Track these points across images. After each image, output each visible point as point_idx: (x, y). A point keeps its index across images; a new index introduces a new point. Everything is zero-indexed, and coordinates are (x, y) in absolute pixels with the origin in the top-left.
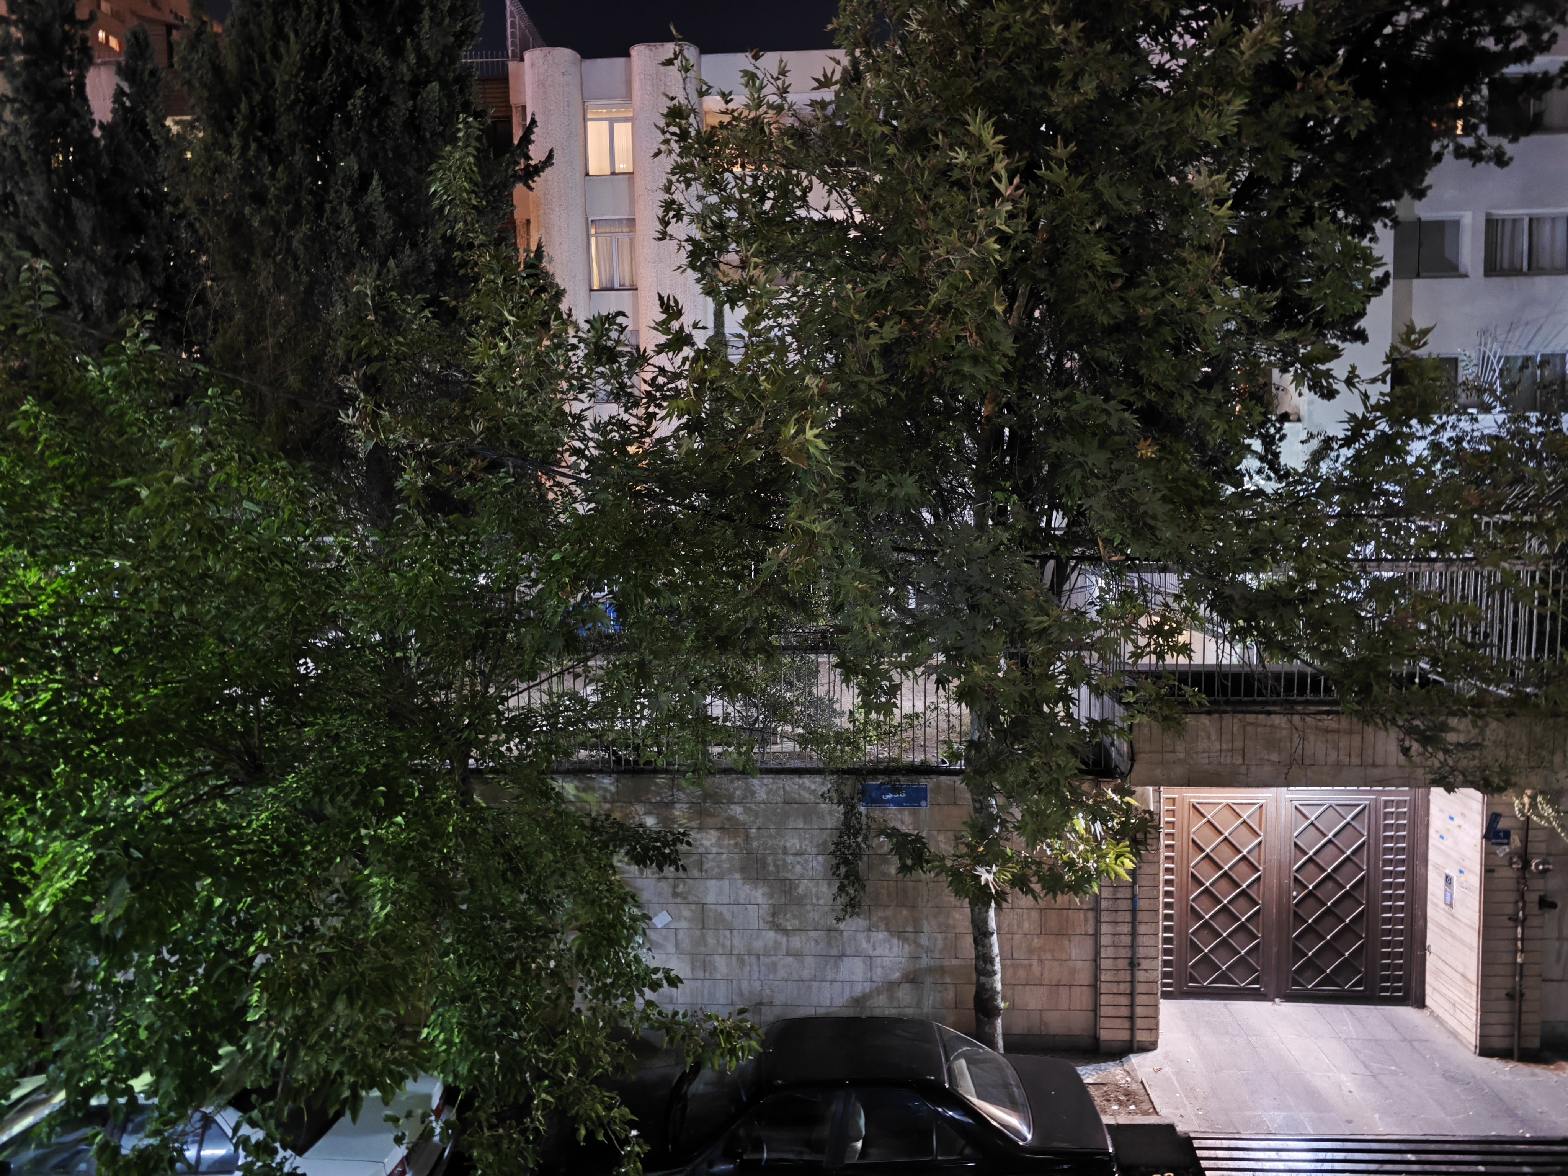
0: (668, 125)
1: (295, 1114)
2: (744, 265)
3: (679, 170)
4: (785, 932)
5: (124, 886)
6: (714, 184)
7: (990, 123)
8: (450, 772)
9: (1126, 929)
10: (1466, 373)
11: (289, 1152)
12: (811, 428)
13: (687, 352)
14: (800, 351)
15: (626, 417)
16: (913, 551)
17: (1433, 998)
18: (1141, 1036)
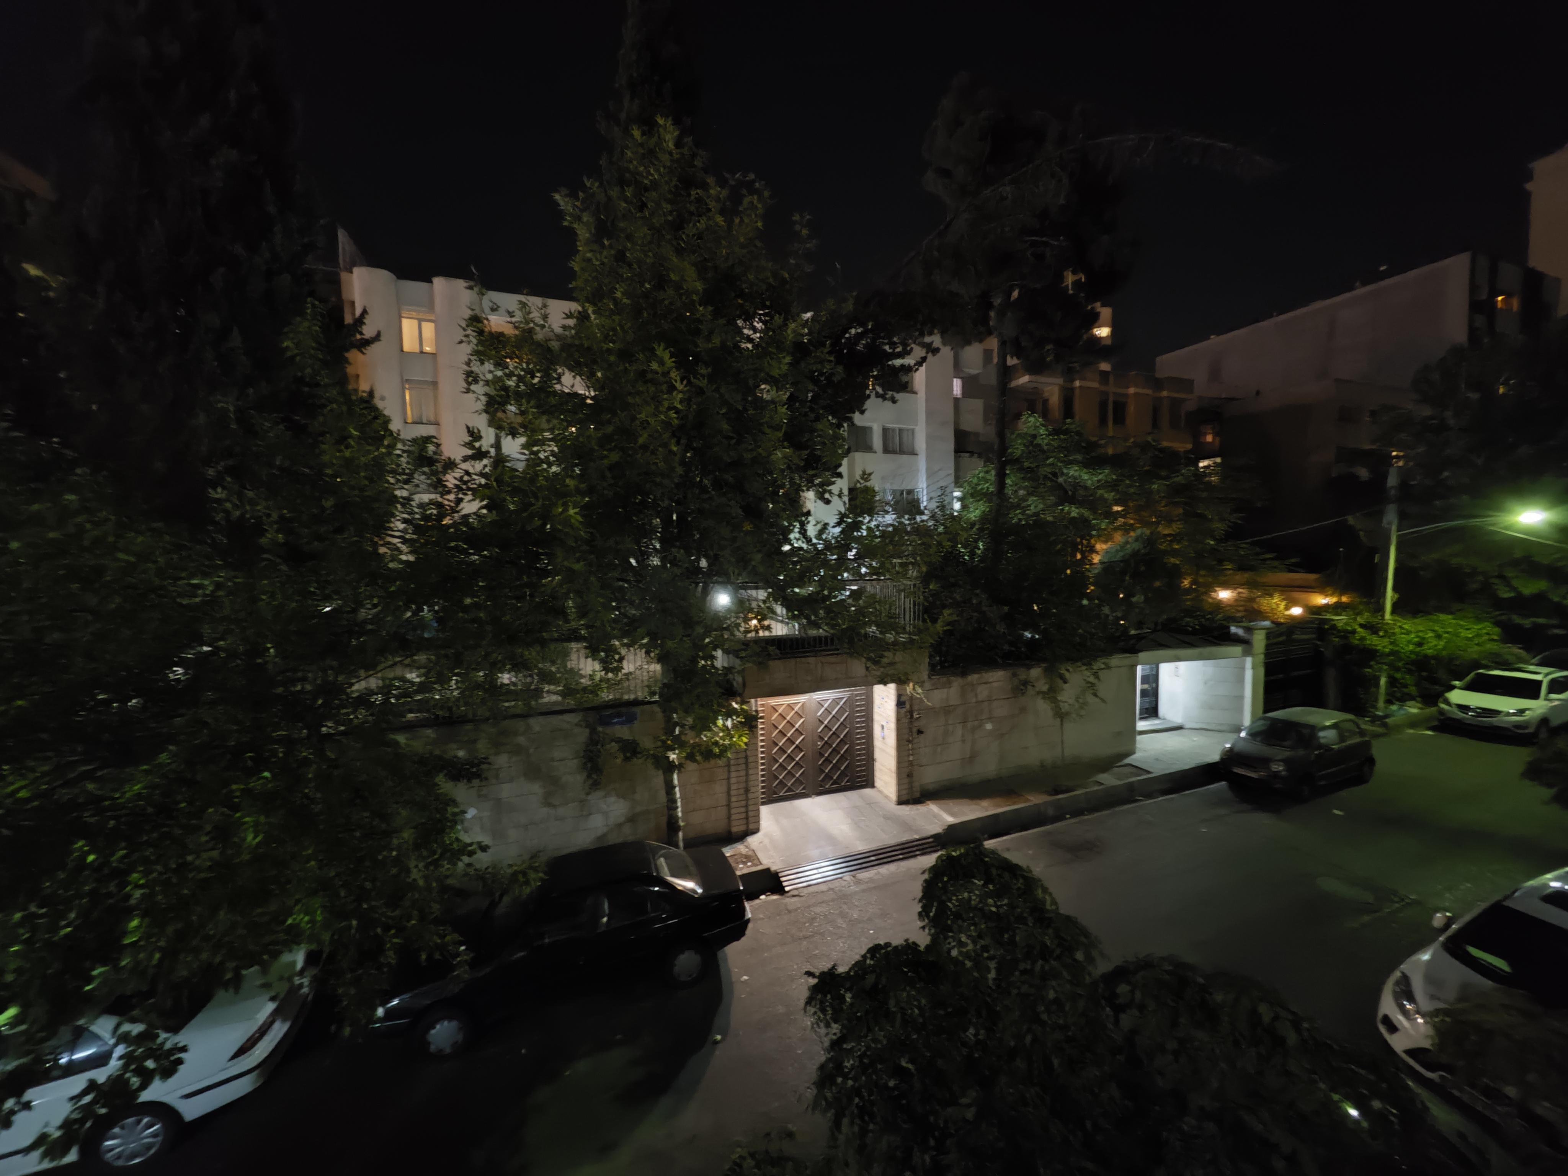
1: (174, 1003)
3: (476, 353)
6: (499, 363)
9: (743, 773)
10: (881, 495)
11: (169, 1033)
13: (485, 461)
14: (559, 465)
15: (439, 499)
17: (878, 783)
18: (752, 826)
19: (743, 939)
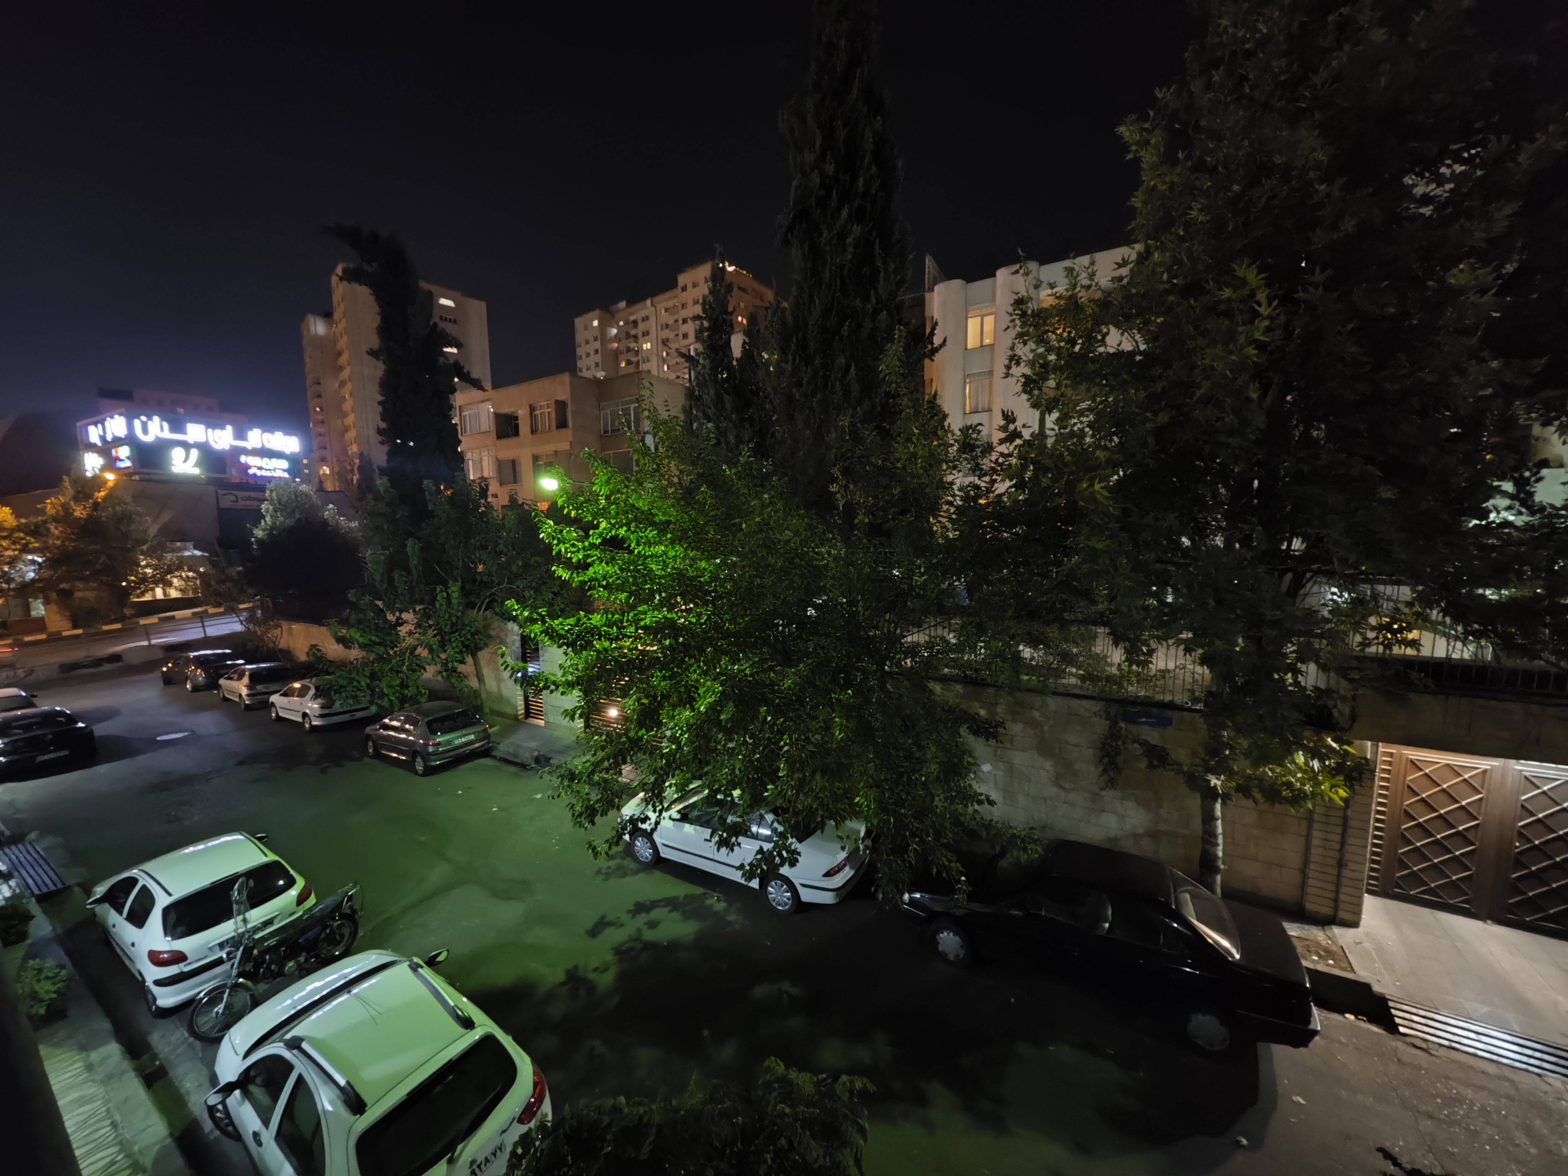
0: (1014, 310)
1: (797, 823)
2: (1058, 386)
3: (1020, 335)
4: (1064, 789)
6: (1041, 340)
8: (875, 671)
9: (1336, 838)
11: (794, 840)
12: (1099, 483)
13: (1018, 442)
14: (1093, 436)
15: (977, 482)
16: (1173, 564)
18: (1344, 915)
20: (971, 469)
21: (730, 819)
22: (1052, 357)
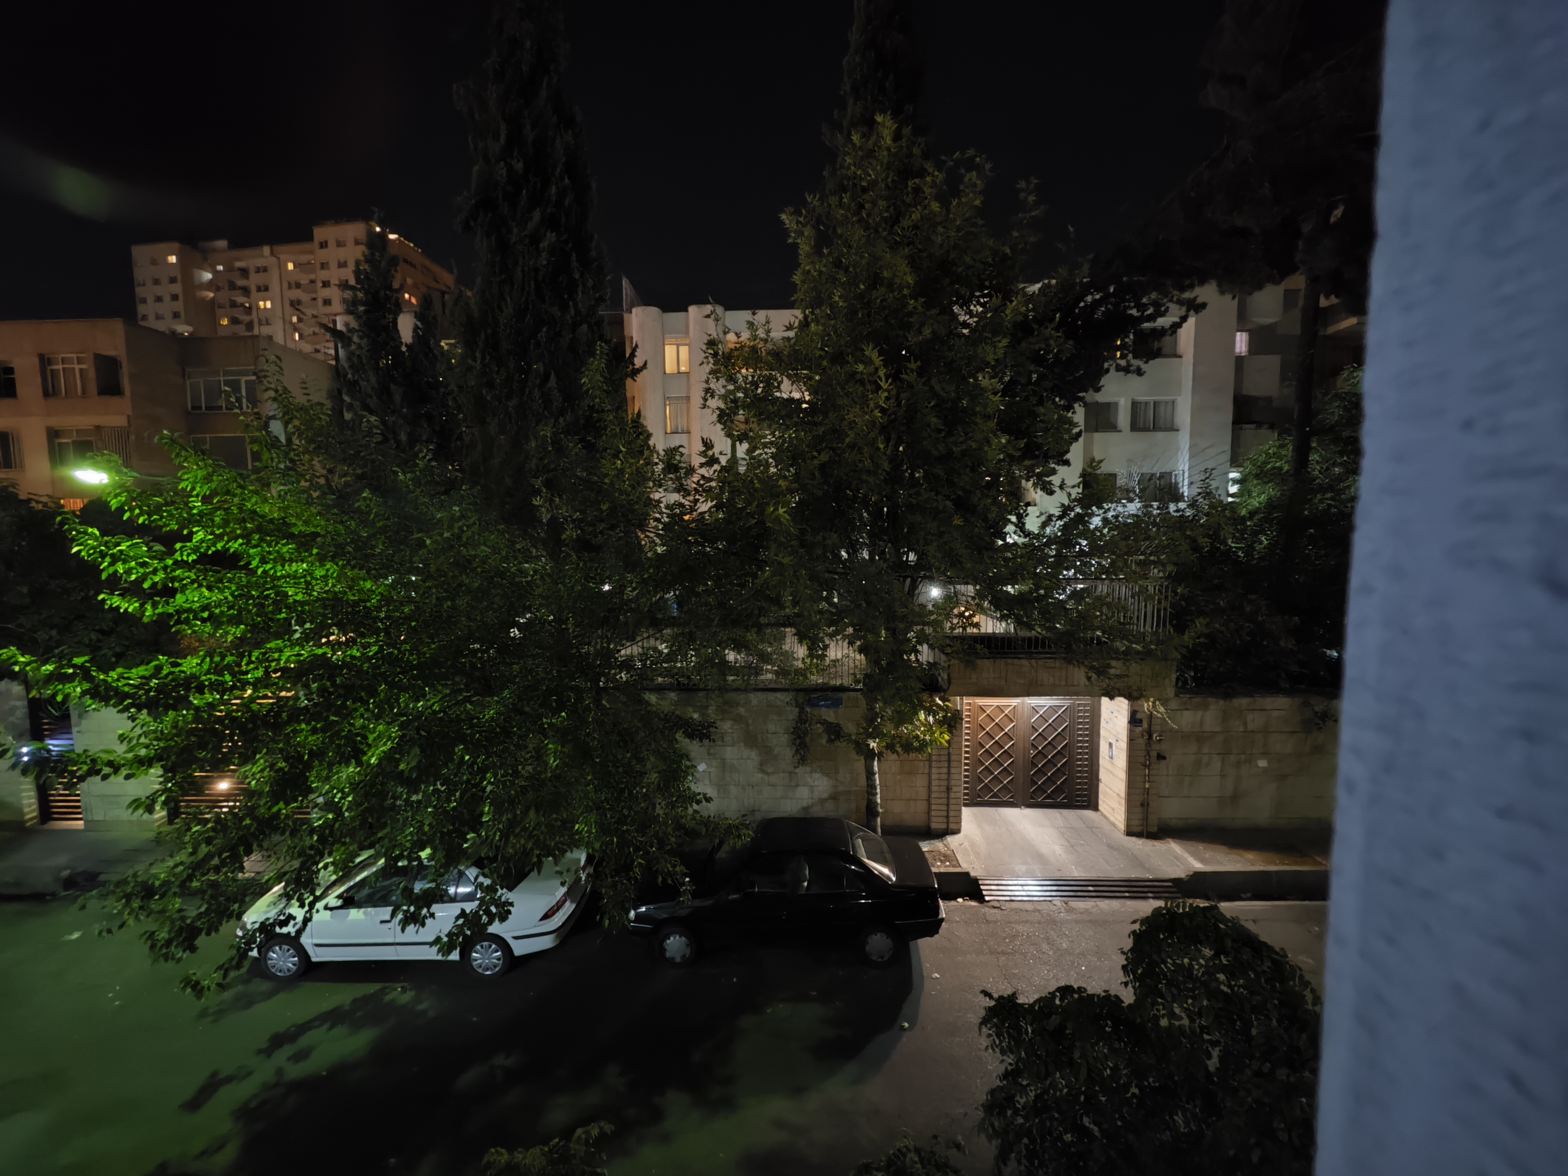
0: (707, 349)
1: (508, 870)
2: (747, 421)
3: (713, 372)
4: (768, 774)
5: (417, 750)
6: (731, 379)
7: (876, 350)
8: (590, 689)
9: (945, 770)
10: (1121, 482)
11: (504, 890)
13: (716, 467)
14: (776, 467)
15: (683, 501)
16: (837, 573)
17: (1102, 806)
18: (952, 826)
19: (936, 936)
20: (676, 488)
21: (418, 887)
22: (740, 395)
